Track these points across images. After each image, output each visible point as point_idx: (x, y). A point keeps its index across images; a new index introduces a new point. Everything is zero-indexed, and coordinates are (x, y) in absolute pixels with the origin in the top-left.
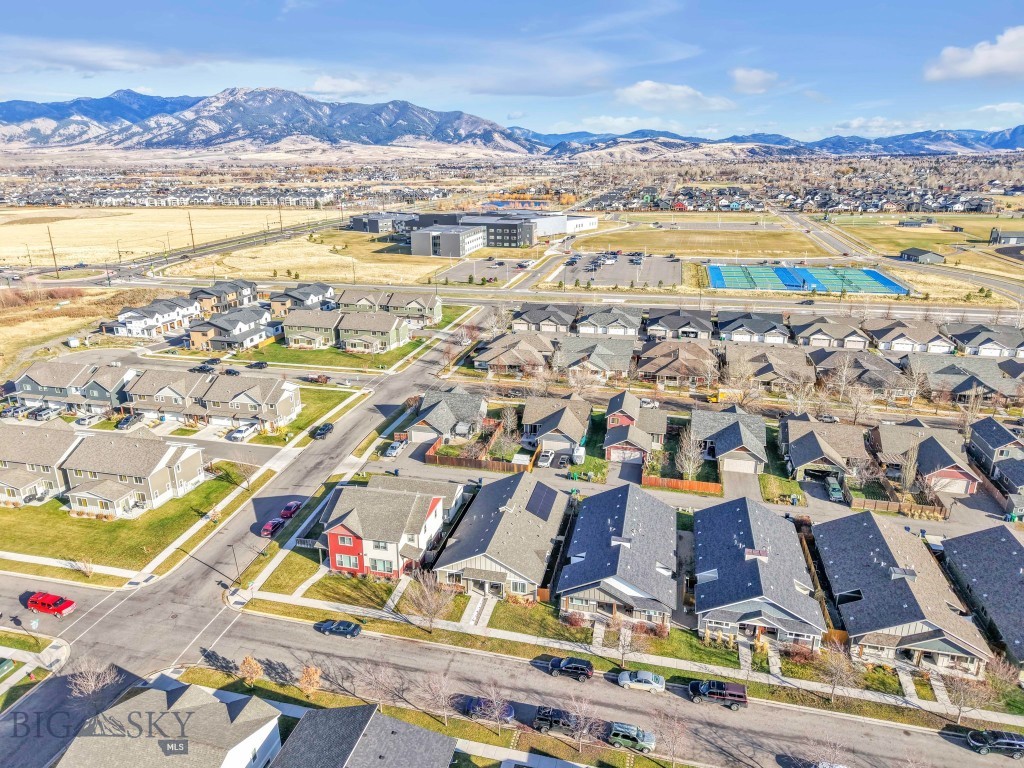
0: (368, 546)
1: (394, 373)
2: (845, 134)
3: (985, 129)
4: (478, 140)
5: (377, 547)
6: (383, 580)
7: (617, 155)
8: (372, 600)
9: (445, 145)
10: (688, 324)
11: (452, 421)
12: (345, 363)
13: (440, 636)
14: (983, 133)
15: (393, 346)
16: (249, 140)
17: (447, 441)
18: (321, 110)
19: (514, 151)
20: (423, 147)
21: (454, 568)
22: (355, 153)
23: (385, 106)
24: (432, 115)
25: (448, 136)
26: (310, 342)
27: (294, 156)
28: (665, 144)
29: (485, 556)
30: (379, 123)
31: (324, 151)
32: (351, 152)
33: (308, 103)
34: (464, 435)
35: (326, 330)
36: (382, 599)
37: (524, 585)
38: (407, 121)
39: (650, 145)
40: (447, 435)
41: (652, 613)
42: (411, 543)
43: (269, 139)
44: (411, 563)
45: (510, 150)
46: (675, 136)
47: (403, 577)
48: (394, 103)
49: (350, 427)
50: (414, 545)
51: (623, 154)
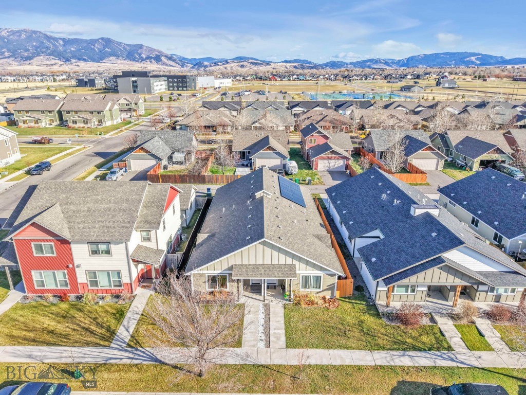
0: (80, 253)
1: (110, 137)
2: (336, 60)
3: (396, 59)
4: (153, 61)
5: (95, 252)
6: (109, 299)
7: (229, 68)
8: (92, 332)
9: (134, 63)
10: (318, 105)
11: (168, 152)
12: (67, 133)
13: (217, 378)
14: (396, 60)
15: (108, 123)
16: (12, 59)
17: (165, 168)
18: (57, 42)
19: (173, 66)
20: (121, 64)
21: (215, 268)
22: (81, 66)
23: (97, 40)
24: (125, 46)
25: (136, 58)
26: (37, 122)
27: (43, 68)
28: (252, 63)
29: (265, 243)
30: (94, 49)
31: (61, 65)
32: (78, 66)
33: (49, 38)
34: (181, 163)
35: (50, 112)
36: (108, 329)
37: (318, 279)
38: (111, 49)
39: (245, 63)
40: (164, 162)
41: (501, 291)
42: (146, 244)
43: (25, 58)
44: (149, 271)
45: (171, 66)
46: (257, 60)
47: (138, 291)
48: (102, 39)
49: (69, 165)
50: (151, 245)
51: (232, 68)
